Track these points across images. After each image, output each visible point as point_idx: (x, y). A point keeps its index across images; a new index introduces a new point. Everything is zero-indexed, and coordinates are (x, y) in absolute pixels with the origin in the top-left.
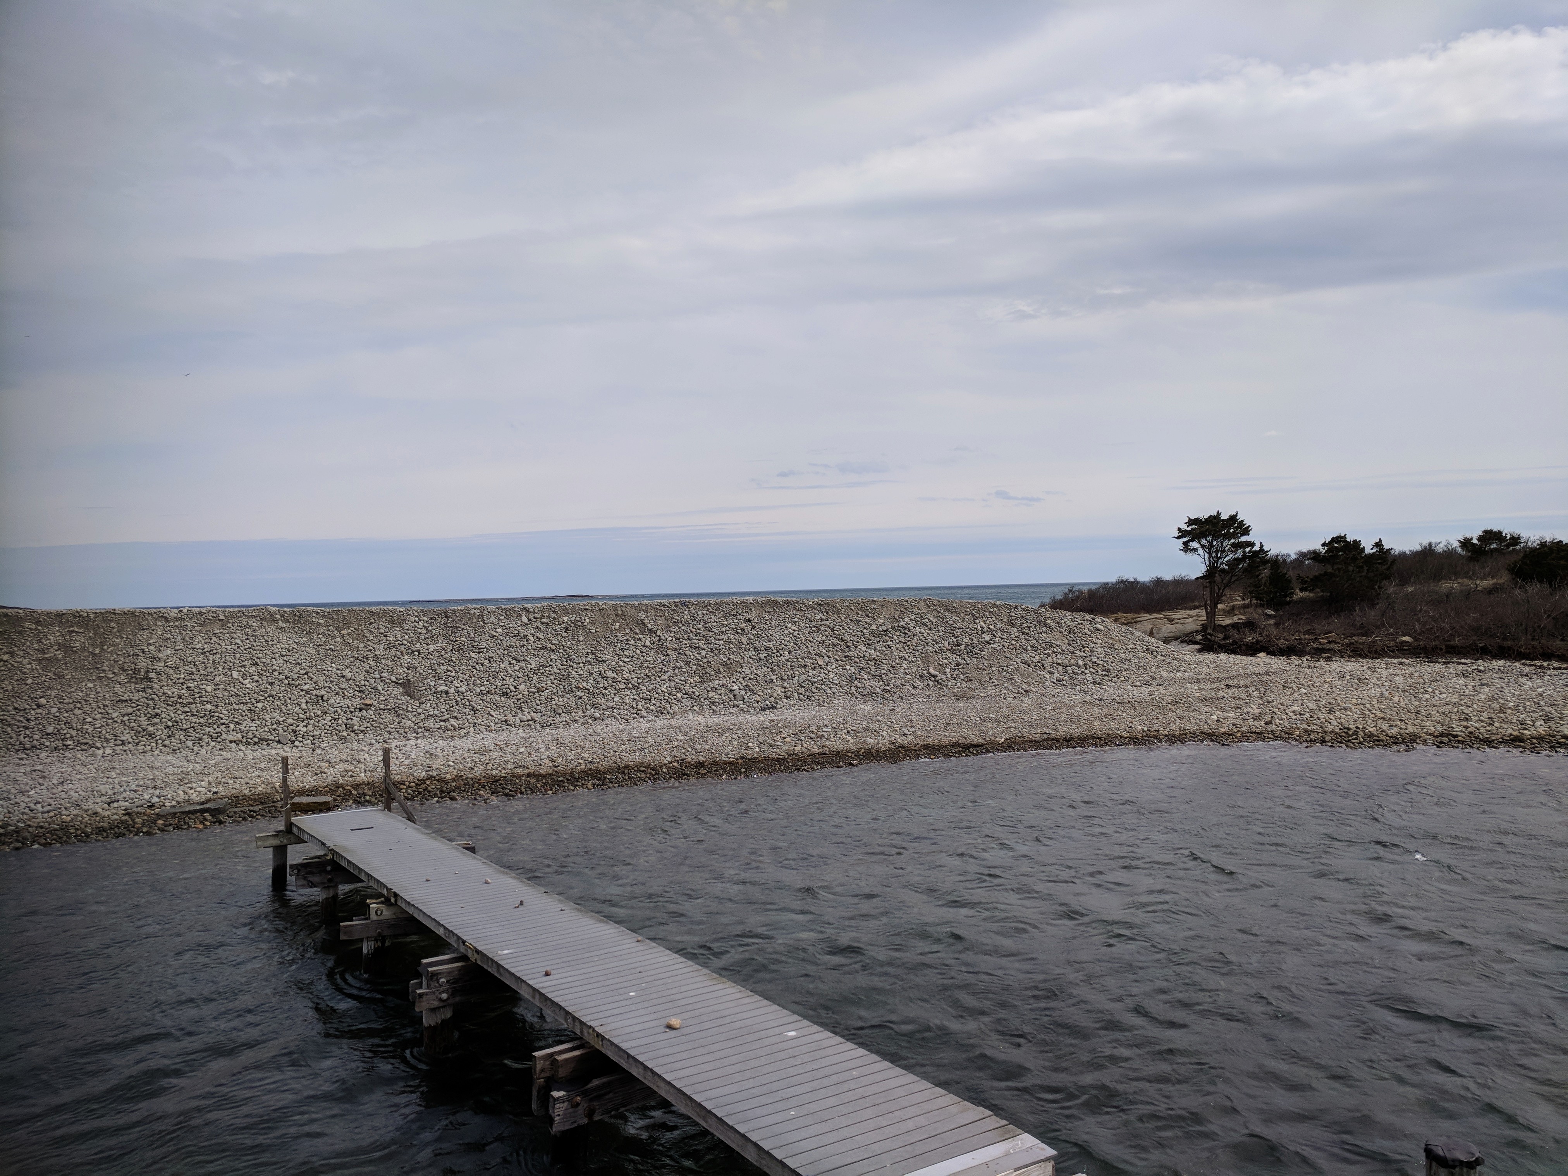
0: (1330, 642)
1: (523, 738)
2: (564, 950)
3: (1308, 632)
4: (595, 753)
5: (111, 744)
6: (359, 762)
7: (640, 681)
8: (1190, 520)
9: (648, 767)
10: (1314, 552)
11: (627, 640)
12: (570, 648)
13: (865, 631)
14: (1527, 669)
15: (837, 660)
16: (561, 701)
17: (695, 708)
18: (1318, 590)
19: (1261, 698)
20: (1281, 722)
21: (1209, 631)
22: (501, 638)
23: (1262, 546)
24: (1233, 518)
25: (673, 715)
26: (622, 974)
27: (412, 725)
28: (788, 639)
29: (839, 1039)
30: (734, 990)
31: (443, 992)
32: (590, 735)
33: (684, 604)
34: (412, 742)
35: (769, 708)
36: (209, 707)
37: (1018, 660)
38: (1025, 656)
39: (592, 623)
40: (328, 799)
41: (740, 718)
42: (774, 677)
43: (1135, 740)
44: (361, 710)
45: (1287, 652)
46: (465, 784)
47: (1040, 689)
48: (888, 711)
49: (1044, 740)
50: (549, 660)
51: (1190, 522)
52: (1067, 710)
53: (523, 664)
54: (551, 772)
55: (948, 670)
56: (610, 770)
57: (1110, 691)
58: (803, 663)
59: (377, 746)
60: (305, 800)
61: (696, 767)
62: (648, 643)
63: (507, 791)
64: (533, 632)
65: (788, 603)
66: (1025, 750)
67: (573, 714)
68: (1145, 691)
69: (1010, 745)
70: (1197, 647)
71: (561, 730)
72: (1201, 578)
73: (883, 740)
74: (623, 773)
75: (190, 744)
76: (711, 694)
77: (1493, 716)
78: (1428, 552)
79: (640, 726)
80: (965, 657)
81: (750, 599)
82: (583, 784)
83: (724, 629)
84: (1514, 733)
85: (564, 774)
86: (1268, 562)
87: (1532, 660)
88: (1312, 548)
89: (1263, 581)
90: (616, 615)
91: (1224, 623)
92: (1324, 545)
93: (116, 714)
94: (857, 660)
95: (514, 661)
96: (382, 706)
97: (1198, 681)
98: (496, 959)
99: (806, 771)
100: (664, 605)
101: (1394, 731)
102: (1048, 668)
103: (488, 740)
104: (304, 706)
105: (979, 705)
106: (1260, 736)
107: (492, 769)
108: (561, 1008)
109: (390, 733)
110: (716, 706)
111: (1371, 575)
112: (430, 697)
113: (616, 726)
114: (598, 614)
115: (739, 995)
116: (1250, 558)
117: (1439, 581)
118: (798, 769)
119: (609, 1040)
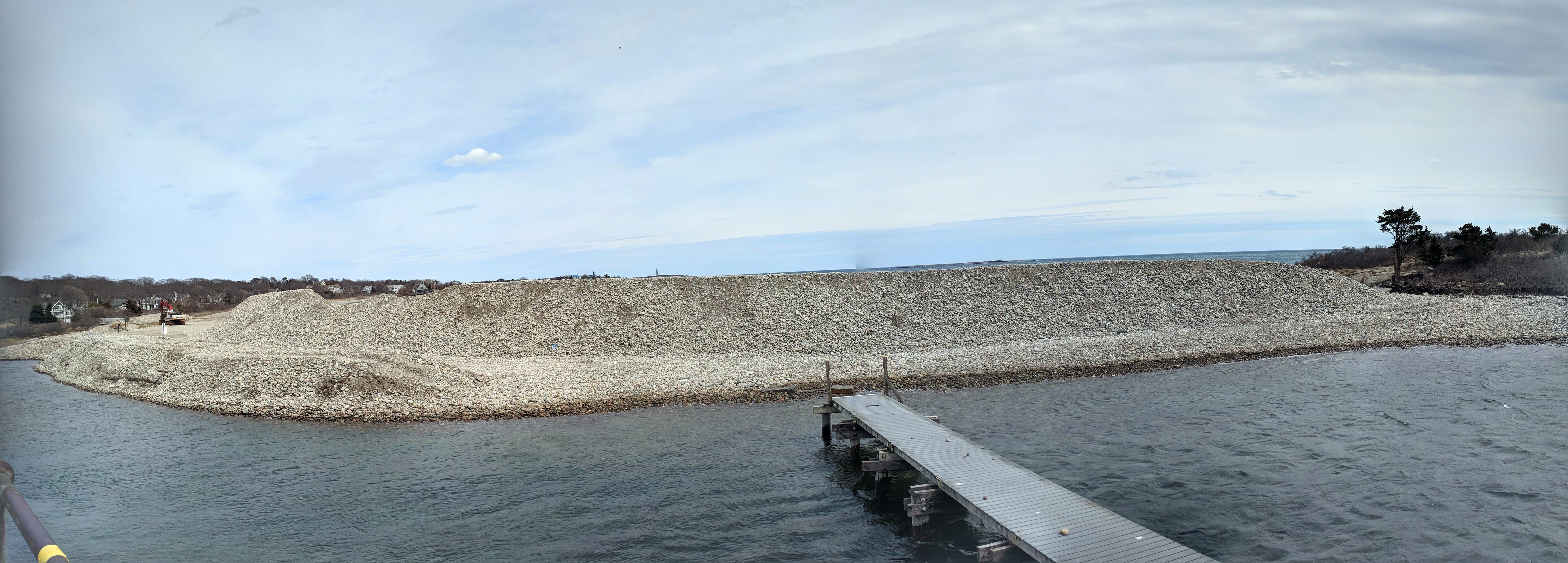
0: (1462, 286)
1: (966, 352)
2: (994, 484)
3: (1451, 280)
4: (1011, 361)
5: (736, 351)
6: (868, 366)
7: (1038, 315)
8: (1386, 211)
9: (1045, 370)
10: (1455, 233)
11: (1030, 289)
12: (994, 295)
13: (1184, 281)
14: (1559, 300)
15: (1166, 300)
16: (988, 329)
17: (1074, 332)
18: (1457, 255)
19: (1425, 320)
20: (1435, 334)
21: (1396, 280)
22: (951, 289)
23: (1426, 228)
24: (1411, 211)
25: (1060, 337)
26: (1031, 500)
27: (899, 344)
28: (1134, 287)
29: (1169, 540)
30: (1102, 511)
31: (924, 506)
32: (1008, 350)
33: (1066, 265)
34: (899, 354)
35: (1122, 332)
36: (784, 331)
37: (1282, 299)
38: (1286, 296)
39: (1007, 278)
40: (851, 387)
41: (1103, 338)
42: (1125, 312)
43: (1353, 347)
44: (868, 334)
45: (1440, 292)
46: (931, 380)
47: (1295, 317)
48: (1199, 333)
49: (1298, 349)
50: (981, 302)
51: (1386, 213)
52: (1312, 330)
53: (965, 305)
54: (983, 373)
55: (1237, 306)
56: (1020, 372)
57: (1338, 317)
58: (1144, 302)
59: (878, 356)
60: (838, 387)
61: (1076, 370)
62: (1043, 291)
63: (957, 385)
64: (970, 285)
65: (1133, 263)
66: (1286, 356)
67: (997, 337)
68: (1359, 317)
69: (1276, 353)
70: (1389, 289)
71: (989, 347)
72: (1392, 247)
73: (1196, 351)
74: (1029, 374)
75: (775, 352)
76: (1084, 323)
77: (1543, 326)
78: (1513, 235)
79: (1039, 344)
80: (1248, 297)
81: (1109, 261)
82: (1004, 381)
83: (1092, 281)
84: (1553, 335)
85: (992, 375)
86: (1430, 238)
87: (1562, 295)
88: (1454, 230)
89: (1427, 249)
90: (1022, 273)
91: (1404, 275)
92: (1460, 229)
93: (738, 334)
94: (1179, 300)
95: (959, 304)
96: (880, 332)
97: (1390, 310)
98: (953, 488)
99: (1146, 372)
100: (1053, 266)
101: (1495, 337)
102: (1300, 304)
103: (945, 353)
104: (835, 331)
105: (1257, 327)
106: (1424, 342)
107: (948, 371)
108: (994, 520)
109: (885, 348)
110: (1088, 331)
111: (1485, 247)
112: (909, 326)
113: (1024, 344)
114: (1011, 272)
115: (1105, 514)
116: (1420, 235)
117: (1519, 251)
118: (1142, 371)
119: (1024, 541)
